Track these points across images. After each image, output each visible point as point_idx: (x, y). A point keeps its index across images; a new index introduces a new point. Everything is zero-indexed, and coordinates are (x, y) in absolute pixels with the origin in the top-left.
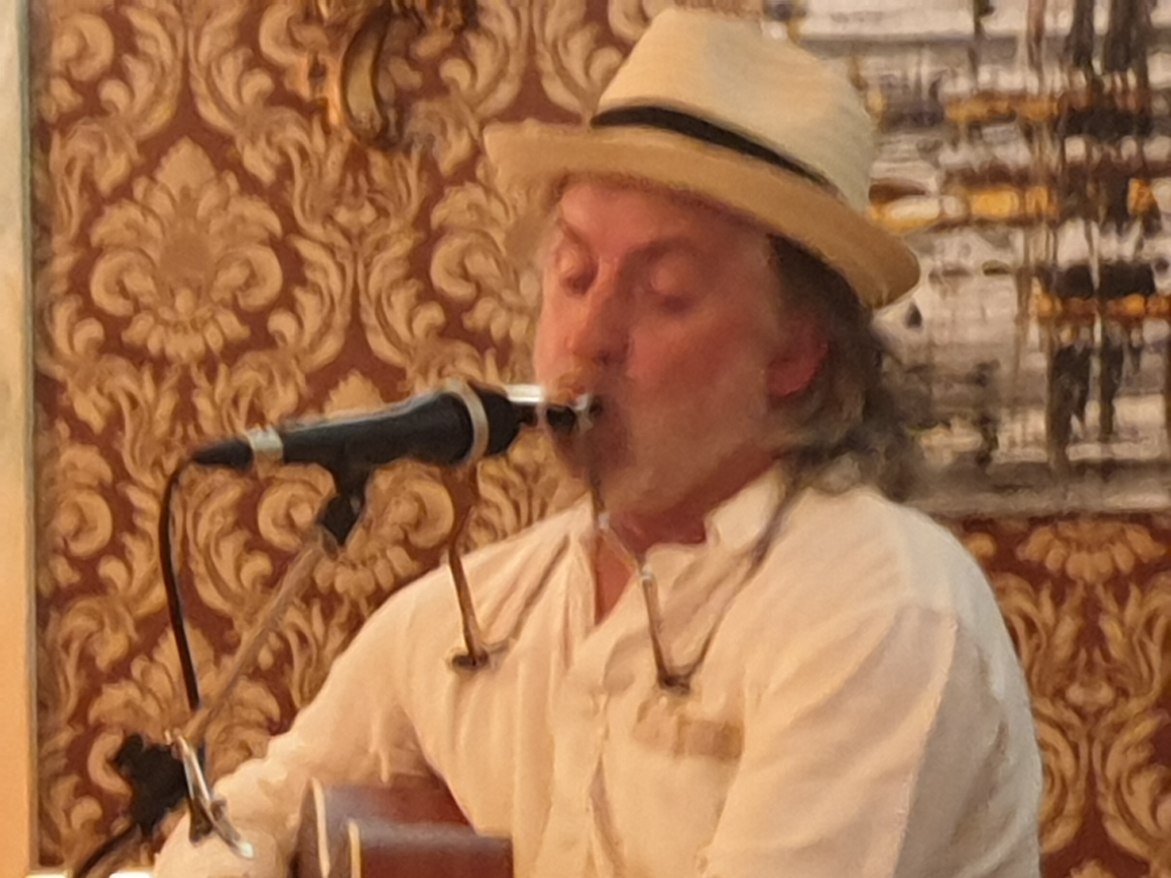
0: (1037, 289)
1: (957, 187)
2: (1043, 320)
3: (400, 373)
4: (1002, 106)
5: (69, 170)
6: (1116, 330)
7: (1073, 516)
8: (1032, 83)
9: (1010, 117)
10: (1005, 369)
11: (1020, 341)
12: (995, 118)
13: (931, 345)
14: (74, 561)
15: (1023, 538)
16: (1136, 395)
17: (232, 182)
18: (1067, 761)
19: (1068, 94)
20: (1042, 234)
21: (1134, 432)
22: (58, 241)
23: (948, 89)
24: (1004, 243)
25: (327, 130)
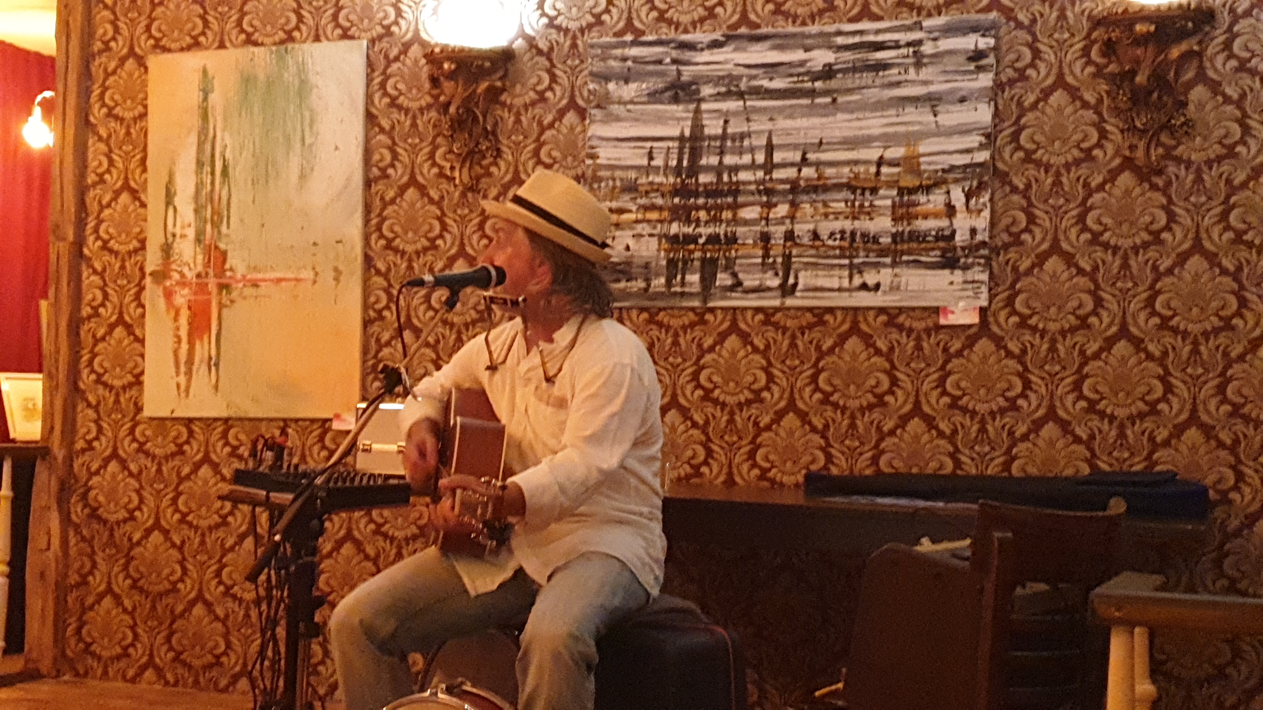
0: (664, 241)
1: (642, 211)
2: (665, 250)
3: (475, 259)
4: (655, 187)
5: (377, 193)
6: (686, 254)
7: (672, 308)
8: (665, 180)
9: (657, 190)
10: (653, 264)
11: (658, 257)
12: (653, 191)
13: (632, 256)
14: (375, 310)
15: (657, 314)
16: (691, 273)
17: (426, 200)
18: (667, 380)
19: (675, 184)
20: (666, 225)
21: (691, 284)
22: (373, 215)
23: (639, 182)
24: (655, 228)
25: (455, 186)
